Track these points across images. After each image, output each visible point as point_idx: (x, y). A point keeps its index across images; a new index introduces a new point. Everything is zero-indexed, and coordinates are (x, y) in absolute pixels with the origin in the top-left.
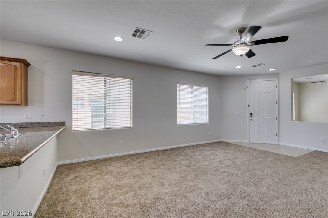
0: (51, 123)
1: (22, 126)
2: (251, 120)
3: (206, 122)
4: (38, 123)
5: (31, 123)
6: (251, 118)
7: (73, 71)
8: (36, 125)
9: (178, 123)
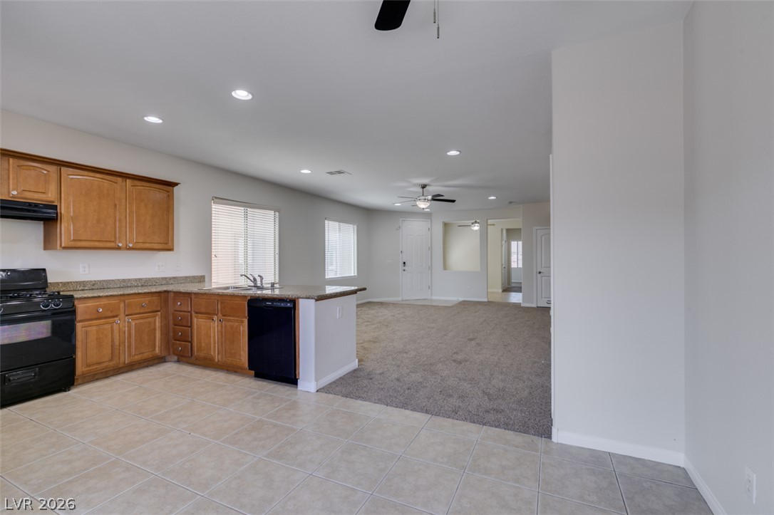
0: (189, 277)
1: (155, 284)
2: (404, 271)
3: (353, 275)
4: (174, 278)
5: (166, 278)
6: (404, 268)
7: (214, 198)
8: (171, 282)
9: (327, 277)
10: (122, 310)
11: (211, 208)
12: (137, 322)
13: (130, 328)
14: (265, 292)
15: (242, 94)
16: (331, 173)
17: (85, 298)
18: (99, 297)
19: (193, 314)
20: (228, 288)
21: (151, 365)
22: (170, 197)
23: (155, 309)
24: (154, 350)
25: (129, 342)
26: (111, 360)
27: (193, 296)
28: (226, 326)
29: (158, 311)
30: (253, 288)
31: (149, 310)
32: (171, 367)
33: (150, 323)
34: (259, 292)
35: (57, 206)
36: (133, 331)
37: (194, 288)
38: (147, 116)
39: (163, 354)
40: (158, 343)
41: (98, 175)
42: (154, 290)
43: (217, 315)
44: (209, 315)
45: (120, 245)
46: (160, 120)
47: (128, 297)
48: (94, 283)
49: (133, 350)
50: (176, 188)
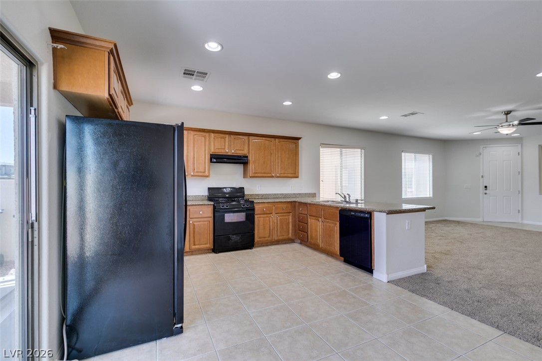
0: (307, 194)
1: (289, 197)
2: (486, 194)
3: (428, 196)
4: (299, 194)
5: (295, 194)
6: (485, 191)
7: (321, 144)
8: (298, 196)
9: (403, 197)
10: (274, 211)
11: (320, 151)
12: (281, 217)
13: (277, 220)
14: (351, 205)
15: (334, 75)
16: (405, 116)
17: (258, 203)
18: (264, 202)
19: (309, 216)
20: (328, 201)
21: (288, 243)
22: (297, 146)
23: (289, 211)
24: (289, 234)
25: (277, 228)
26: (269, 237)
27: (308, 205)
28: (326, 225)
29: (291, 213)
30: (344, 202)
31: (286, 212)
32: (296, 246)
33: (286, 219)
34: (348, 205)
35: (248, 156)
36: (279, 223)
37: (308, 200)
38: (284, 102)
39: (293, 238)
40: (290, 231)
41: (264, 138)
42: (289, 200)
43: (321, 218)
44: (317, 217)
45: (273, 175)
46: (291, 103)
47: (277, 204)
48: (263, 195)
49: (279, 233)
50: (300, 141)
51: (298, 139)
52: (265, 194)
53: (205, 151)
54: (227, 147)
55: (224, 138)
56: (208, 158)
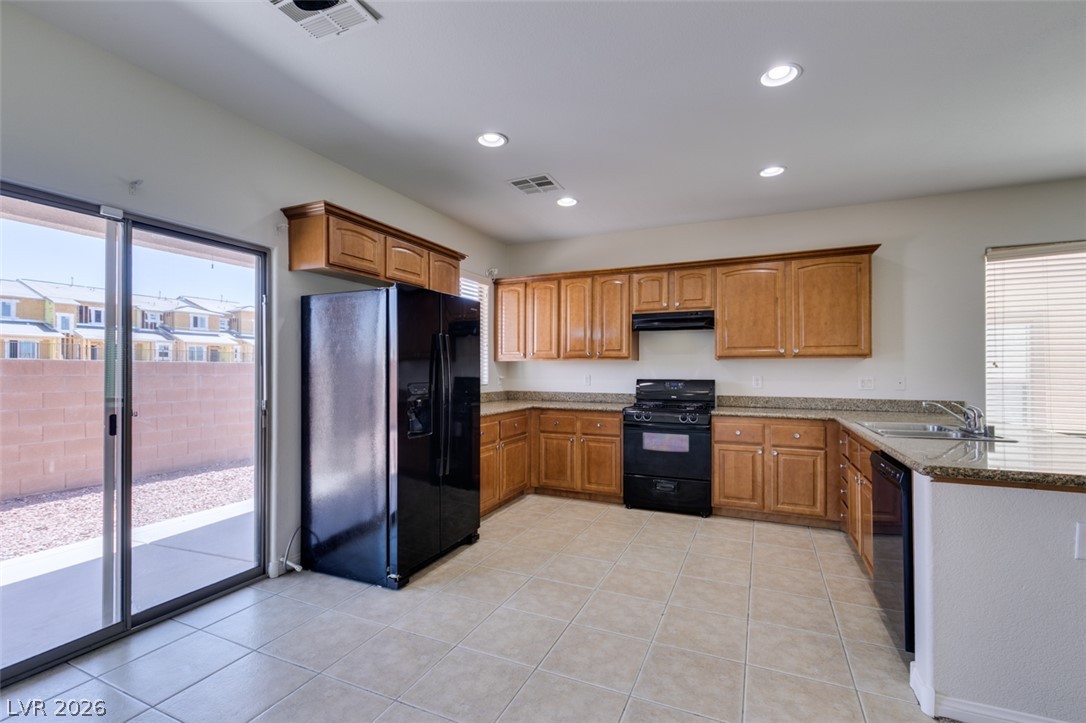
0: (925, 403)
1: (854, 408)
5: (875, 401)
7: (989, 250)
8: (886, 407)
10: (767, 438)
11: (983, 269)
12: (787, 457)
13: (777, 463)
17: (722, 416)
18: (737, 416)
22: (864, 271)
23: (814, 445)
24: (814, 504)
25: (777, 483)
26: (753, 499)
28: (863, 494)
29: (822, 449)
31: (806, 444)
33: (806, 463)
35: (713, 312)
36: (781, 469)
38: (762, 170)
39: (830, 516)
40: (820, 496)
42: (812, 415)
43: (860, 471)
44: (856, 468)
45: (782, 351)
46: (782, 170)
47: (773, 421)
48: (768, 400)
49: (781, 495)
50: (876, 253)
51: (871, 249)
52: (775, 398)
53: (622, 309)
54: (665, 296)
55: (660, 281)
56: (626, 321)
